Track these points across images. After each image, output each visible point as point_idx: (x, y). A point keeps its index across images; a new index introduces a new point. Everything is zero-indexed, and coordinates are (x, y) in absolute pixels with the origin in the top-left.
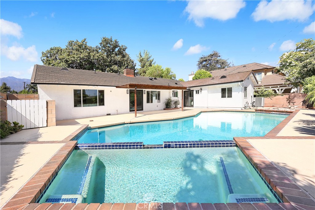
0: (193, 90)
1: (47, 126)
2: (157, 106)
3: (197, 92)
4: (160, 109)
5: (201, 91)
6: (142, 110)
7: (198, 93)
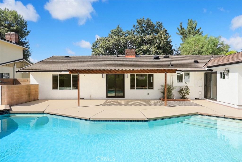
0: (216, 73)
1: (1, 105)
2: (148, 94)
3: (223, 75)
4: (154, 98)
5: (228, 75)
6: (123, 97)
7: (224, 78)
